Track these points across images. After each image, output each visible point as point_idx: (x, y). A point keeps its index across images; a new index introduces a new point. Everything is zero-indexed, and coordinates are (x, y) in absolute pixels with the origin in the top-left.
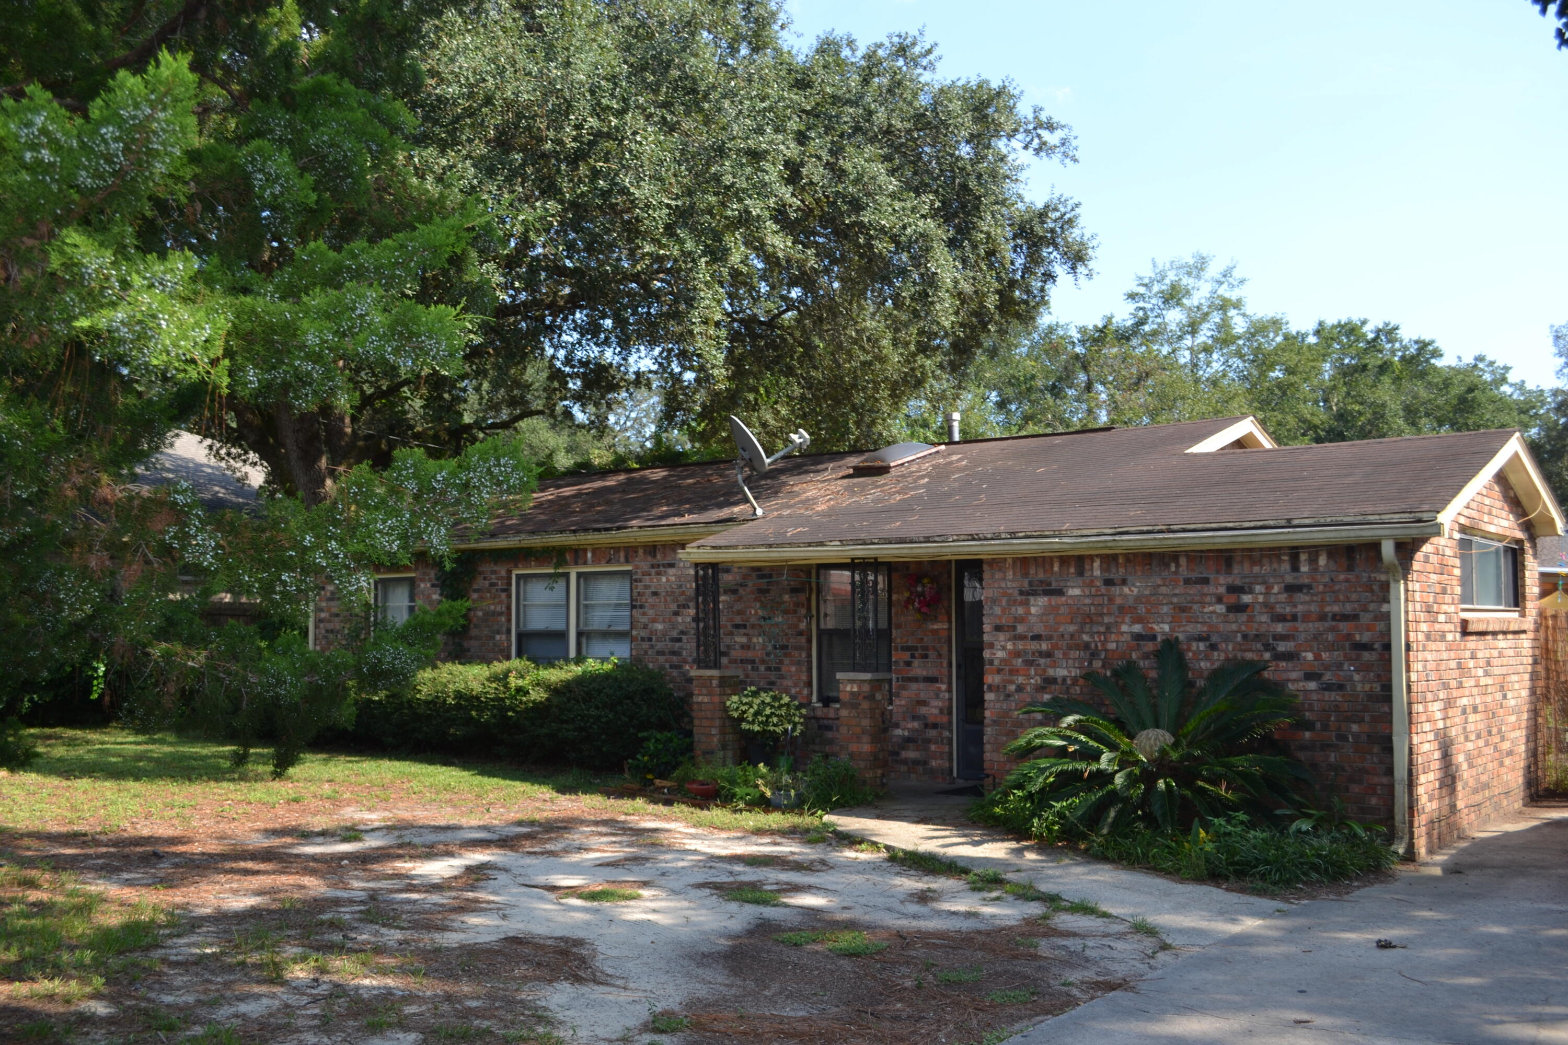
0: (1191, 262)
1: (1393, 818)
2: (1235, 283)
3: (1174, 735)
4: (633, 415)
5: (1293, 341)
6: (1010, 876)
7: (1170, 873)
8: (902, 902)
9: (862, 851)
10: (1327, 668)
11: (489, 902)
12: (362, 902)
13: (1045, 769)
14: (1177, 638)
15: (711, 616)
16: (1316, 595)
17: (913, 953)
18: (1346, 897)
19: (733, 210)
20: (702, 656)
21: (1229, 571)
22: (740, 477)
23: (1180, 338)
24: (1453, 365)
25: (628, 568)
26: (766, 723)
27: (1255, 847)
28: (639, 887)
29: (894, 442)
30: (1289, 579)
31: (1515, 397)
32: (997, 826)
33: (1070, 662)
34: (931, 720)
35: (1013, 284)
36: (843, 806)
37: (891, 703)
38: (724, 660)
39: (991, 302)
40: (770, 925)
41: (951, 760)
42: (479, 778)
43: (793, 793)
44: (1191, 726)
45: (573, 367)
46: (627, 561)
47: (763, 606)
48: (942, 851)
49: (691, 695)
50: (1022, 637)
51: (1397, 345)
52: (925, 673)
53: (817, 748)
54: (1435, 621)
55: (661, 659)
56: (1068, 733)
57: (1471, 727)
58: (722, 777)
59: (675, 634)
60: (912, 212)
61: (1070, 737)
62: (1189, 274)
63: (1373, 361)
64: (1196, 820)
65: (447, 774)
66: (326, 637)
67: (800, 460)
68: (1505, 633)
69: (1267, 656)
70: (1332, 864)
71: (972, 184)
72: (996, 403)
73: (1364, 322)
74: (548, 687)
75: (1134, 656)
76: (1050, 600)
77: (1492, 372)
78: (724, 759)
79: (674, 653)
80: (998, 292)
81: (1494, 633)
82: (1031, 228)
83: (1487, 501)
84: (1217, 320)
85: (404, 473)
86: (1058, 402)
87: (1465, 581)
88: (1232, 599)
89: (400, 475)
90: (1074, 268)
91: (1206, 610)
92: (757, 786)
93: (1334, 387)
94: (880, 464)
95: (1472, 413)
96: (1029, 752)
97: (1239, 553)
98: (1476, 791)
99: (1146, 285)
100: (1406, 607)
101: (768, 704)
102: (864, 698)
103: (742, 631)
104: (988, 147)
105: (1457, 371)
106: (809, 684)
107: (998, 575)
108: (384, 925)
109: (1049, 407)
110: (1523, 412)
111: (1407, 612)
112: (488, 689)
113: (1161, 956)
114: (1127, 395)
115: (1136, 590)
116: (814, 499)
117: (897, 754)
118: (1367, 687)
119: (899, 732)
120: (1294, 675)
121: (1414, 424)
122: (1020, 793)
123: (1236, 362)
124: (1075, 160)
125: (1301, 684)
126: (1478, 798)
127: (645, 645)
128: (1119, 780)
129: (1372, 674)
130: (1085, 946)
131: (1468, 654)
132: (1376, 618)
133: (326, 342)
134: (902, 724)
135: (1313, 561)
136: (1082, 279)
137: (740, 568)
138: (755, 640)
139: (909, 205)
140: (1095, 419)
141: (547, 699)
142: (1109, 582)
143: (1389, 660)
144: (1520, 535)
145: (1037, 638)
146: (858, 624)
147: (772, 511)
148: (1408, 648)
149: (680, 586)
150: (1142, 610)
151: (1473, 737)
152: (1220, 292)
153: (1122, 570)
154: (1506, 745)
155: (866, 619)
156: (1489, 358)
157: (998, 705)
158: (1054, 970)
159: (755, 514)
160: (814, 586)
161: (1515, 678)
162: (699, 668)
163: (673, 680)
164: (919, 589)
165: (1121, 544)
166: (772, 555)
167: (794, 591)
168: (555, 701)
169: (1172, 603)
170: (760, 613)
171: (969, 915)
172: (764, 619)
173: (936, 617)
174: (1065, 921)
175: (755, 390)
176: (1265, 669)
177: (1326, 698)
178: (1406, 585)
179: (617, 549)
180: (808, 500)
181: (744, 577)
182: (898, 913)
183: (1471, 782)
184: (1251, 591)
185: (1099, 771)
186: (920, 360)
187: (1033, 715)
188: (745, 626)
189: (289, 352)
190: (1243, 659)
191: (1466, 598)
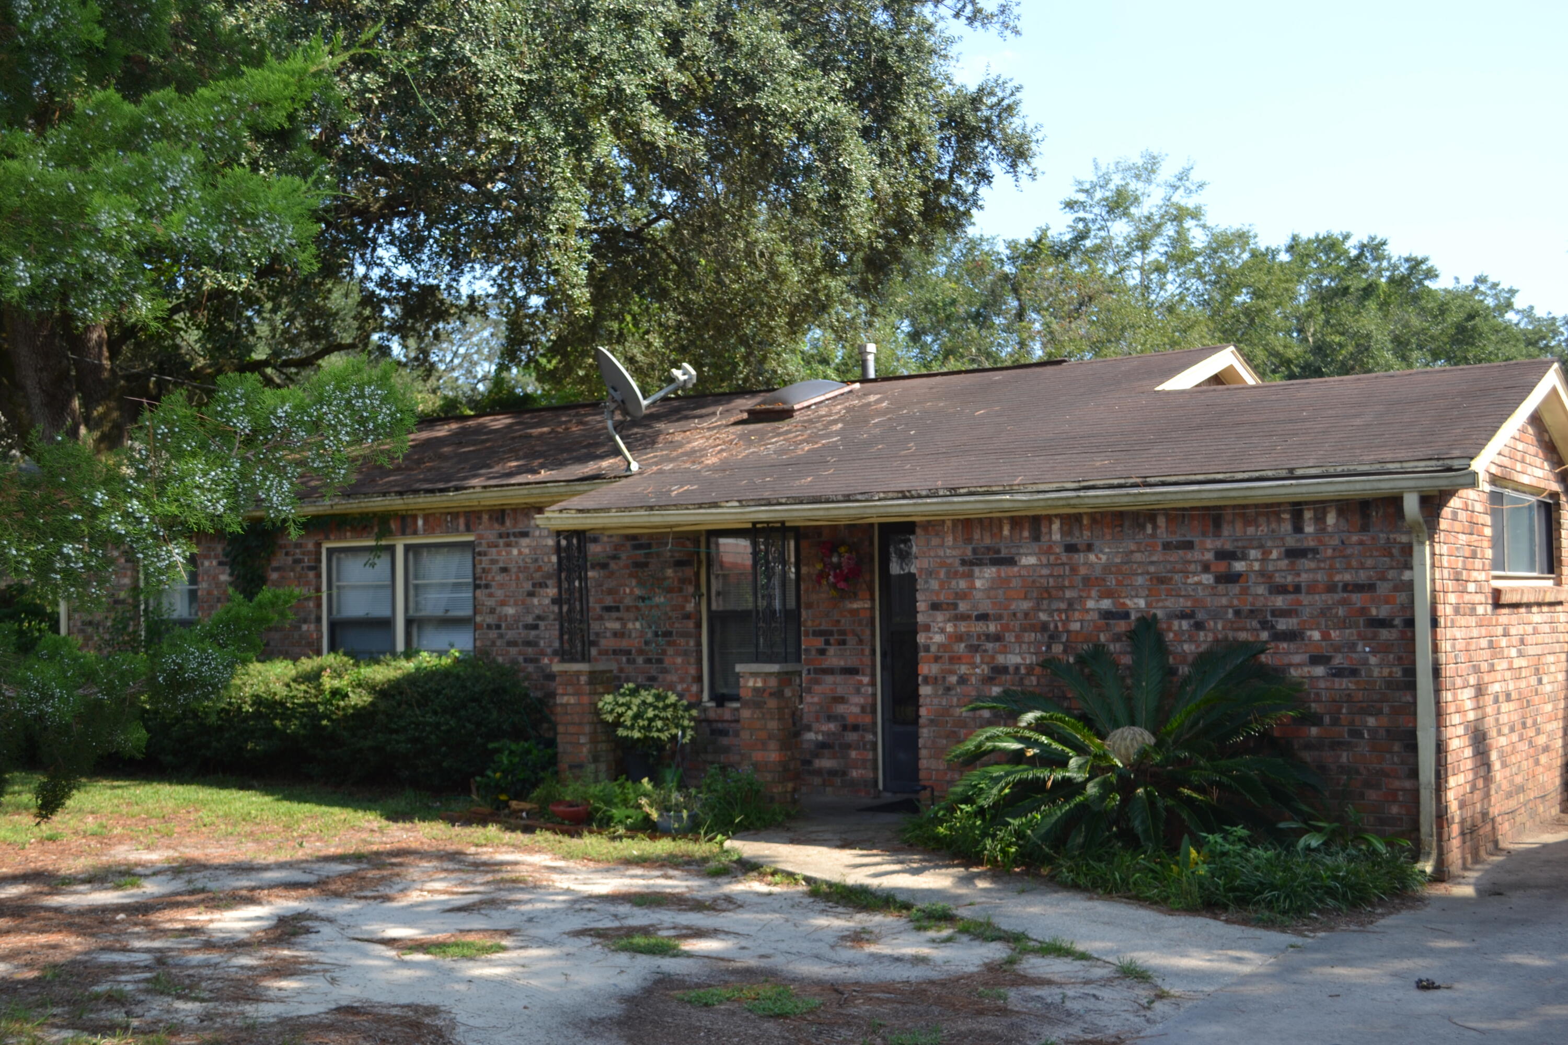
0: (1140, 163)
1: (1418, 830)
2: (1193, 188)
3: (1154, 734)
4: (462, 351)
5: (1262, 258)
6: (963, 912)
7: (1156, 903)
8: (832, 947)
9: (776, 884)
10: (1337, 649)
11: (311, 963)
12: (147, 968)
13: (999, 779)
14: (1155, 615)
15: (577, 595)
16: (1324, 561)
17: (853, 1011)
18: (1370, 927)
19: (600, 86)
20: (566, 646)
21: (1217, 534)
22: (610, 424)
23: (1128, 255)
24: (1450, 287)
25: (470, 538)
26: (648, 728)
27: (1257, 868)
28: (501, 936)
29: (791, 382)
30: (1291, 542)
31: (1522, 326)
32: (939, 850)
33: (1024, 647)
34: (850, 720)
35: (939, 186)
36: (747, 829)
37: (801, 702)
38: (594, 651)
39: (914, 207)
40: (671, 981)
41: (875, 769)
42: (286, 804)
43: (685, 814)
44: (1175, 722)
45: (390, 290)
46: (468, 529)
47: (641, 583)
48: (874, 882)
49: (553, 695)
50: (965, 617)
51: (1385, 264)
52: (842, 663)
53: (710, 758)
54: (1464, 591)
55: (513, 651)
56: (1027, 734)
57: (1504, 719)
58: (595, 796)
59: (530, 620)
60: (820, 94)
61: (1029, 738)
62: (1138, 177)
63: (1356, 283)
64: (1186, 836)
65: (245, 800)
66: (81, 631)
67: (676, 403)
68: (1539, 604)
69: (1264, 635)
70: (1352, 887)
71: (892, 58)
72: (909, 334)
73: (1347, 237)
74: (372, 688)
75: (1102, 638)
76: (998, 572)
77: (1496, 296)
78: (596, 772)
79: (528, 643)
80: (922, 194)
81: (1529, 605)
82: (962, 116)
83: (1520, 446)
84: (1172, 233)
85: (232, 406)
86: (984, 332)
87: (1497, 542)
88: (1222, 567)
89: (226, 409)
90: (1014, 166)
91: (1190, 581)
92: (639, 807)
93: (1310, 315)
94: (780, 406)
95: (1473, 344)
96: (977, 758)
97: (1230, 511)
98: (1509, 795)
99: (1087, 191)
100: (1433, 574)
101: (651, 705)
102: (771, 694)
103: (614, 615)
104: (911, 14)
105: (1454, 295)
106: (699, 679)
107: (935, 541)
108: (179, 997)
109: (973, 339)
110: (1530, 343)
111: (1433, 580)
112: (294, 693)
113: (1158, 1005)
114: (1066, 323)
115: (1104, 558)
116: (701, 450)
117: (809, 763)
118: (1386, 672)
119: (810, 736)
120: (1297, 659)
121: (1404, 358)
122: (967, 808)
123: (1195, 284)
124: (1017, 33)
125: (1306, 669)
126: (1512, 804)
127: (493, 634)
128: (1092, 789)
129: (1391, 656)
130: (1065, 997)
131: (1500, 630)
132: (1396, 589)
133: (126, 224)
134: (815, 726)
135: (1320, 519)
136: (1024, 180)
137: (610, 536)
138: (630, 626)
139: (815, 85)
140: (1028, 353)
141: (372, 704)
142: (1071, 549)
143: (1413, 639)
144: (1555, 487)
145: (983, 617)
146: (762, 604)
147: (650, 465)
148: (1435, 623)
149: (536, 560)
150: (1111, 581)
151: (1506, 730)
152: (1174, 199)
153: (1087, 534)
154: (1542, 740)
155: (771, 597)
156: (1492, 279)
157: (936, 701)
158: (1031, 1028)
159: (628, 469)
160: (703, 557)
161: (1551, 659)
162: (563, 660)
163: (528, 677)
164: (835, 559)
165: (1087, 501)
166: (653, 519)
167: (679, 564)
168: (382, 705)
169: (1148, 573)
170: (638, 592)
171: (918, 960)
172: (643, 599)
173: (855, 594)
174: (1034, 965)
175: (620, 319)
176: (1263, 651)
177: (1337, 686)
178: (1432, 547)
179: (455, 515)
180: (693, 451)
181: (617, 547)
182: (829, 960)
183: (1505, 785)
184: (1244, 557)
185: (1067, 781)
186: (824, 280)
187: (978, 713)
188: (617, 609)
189: (74, 238)
190: (1235, 640)
191: (1498, 563)
